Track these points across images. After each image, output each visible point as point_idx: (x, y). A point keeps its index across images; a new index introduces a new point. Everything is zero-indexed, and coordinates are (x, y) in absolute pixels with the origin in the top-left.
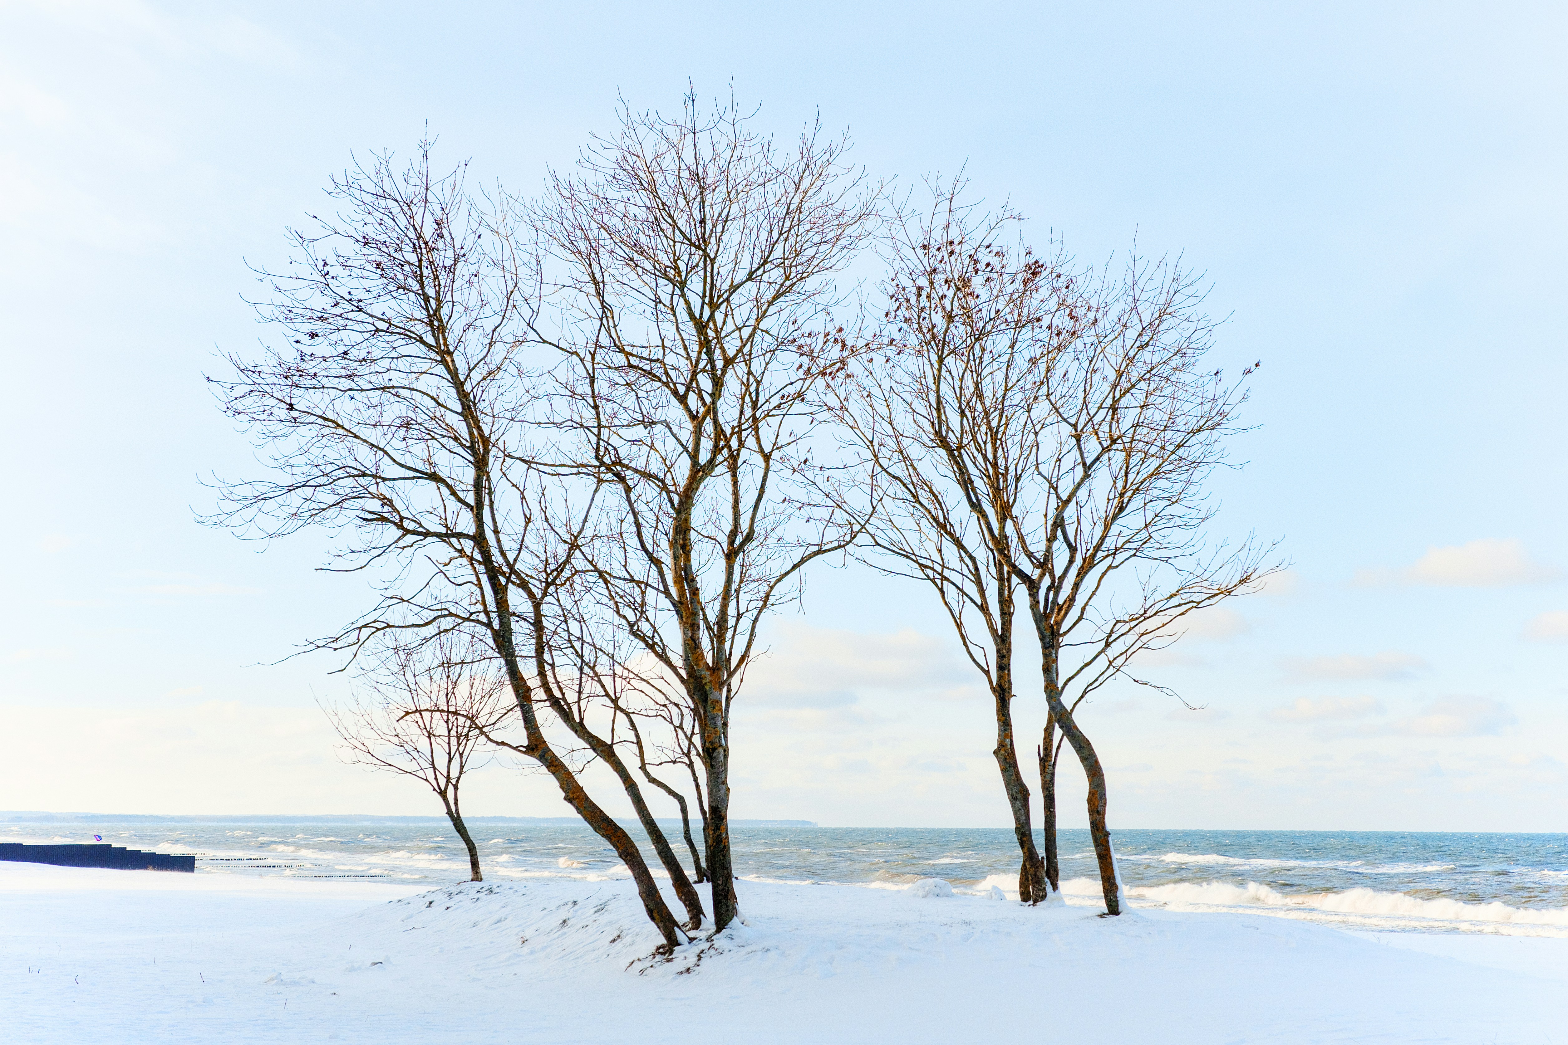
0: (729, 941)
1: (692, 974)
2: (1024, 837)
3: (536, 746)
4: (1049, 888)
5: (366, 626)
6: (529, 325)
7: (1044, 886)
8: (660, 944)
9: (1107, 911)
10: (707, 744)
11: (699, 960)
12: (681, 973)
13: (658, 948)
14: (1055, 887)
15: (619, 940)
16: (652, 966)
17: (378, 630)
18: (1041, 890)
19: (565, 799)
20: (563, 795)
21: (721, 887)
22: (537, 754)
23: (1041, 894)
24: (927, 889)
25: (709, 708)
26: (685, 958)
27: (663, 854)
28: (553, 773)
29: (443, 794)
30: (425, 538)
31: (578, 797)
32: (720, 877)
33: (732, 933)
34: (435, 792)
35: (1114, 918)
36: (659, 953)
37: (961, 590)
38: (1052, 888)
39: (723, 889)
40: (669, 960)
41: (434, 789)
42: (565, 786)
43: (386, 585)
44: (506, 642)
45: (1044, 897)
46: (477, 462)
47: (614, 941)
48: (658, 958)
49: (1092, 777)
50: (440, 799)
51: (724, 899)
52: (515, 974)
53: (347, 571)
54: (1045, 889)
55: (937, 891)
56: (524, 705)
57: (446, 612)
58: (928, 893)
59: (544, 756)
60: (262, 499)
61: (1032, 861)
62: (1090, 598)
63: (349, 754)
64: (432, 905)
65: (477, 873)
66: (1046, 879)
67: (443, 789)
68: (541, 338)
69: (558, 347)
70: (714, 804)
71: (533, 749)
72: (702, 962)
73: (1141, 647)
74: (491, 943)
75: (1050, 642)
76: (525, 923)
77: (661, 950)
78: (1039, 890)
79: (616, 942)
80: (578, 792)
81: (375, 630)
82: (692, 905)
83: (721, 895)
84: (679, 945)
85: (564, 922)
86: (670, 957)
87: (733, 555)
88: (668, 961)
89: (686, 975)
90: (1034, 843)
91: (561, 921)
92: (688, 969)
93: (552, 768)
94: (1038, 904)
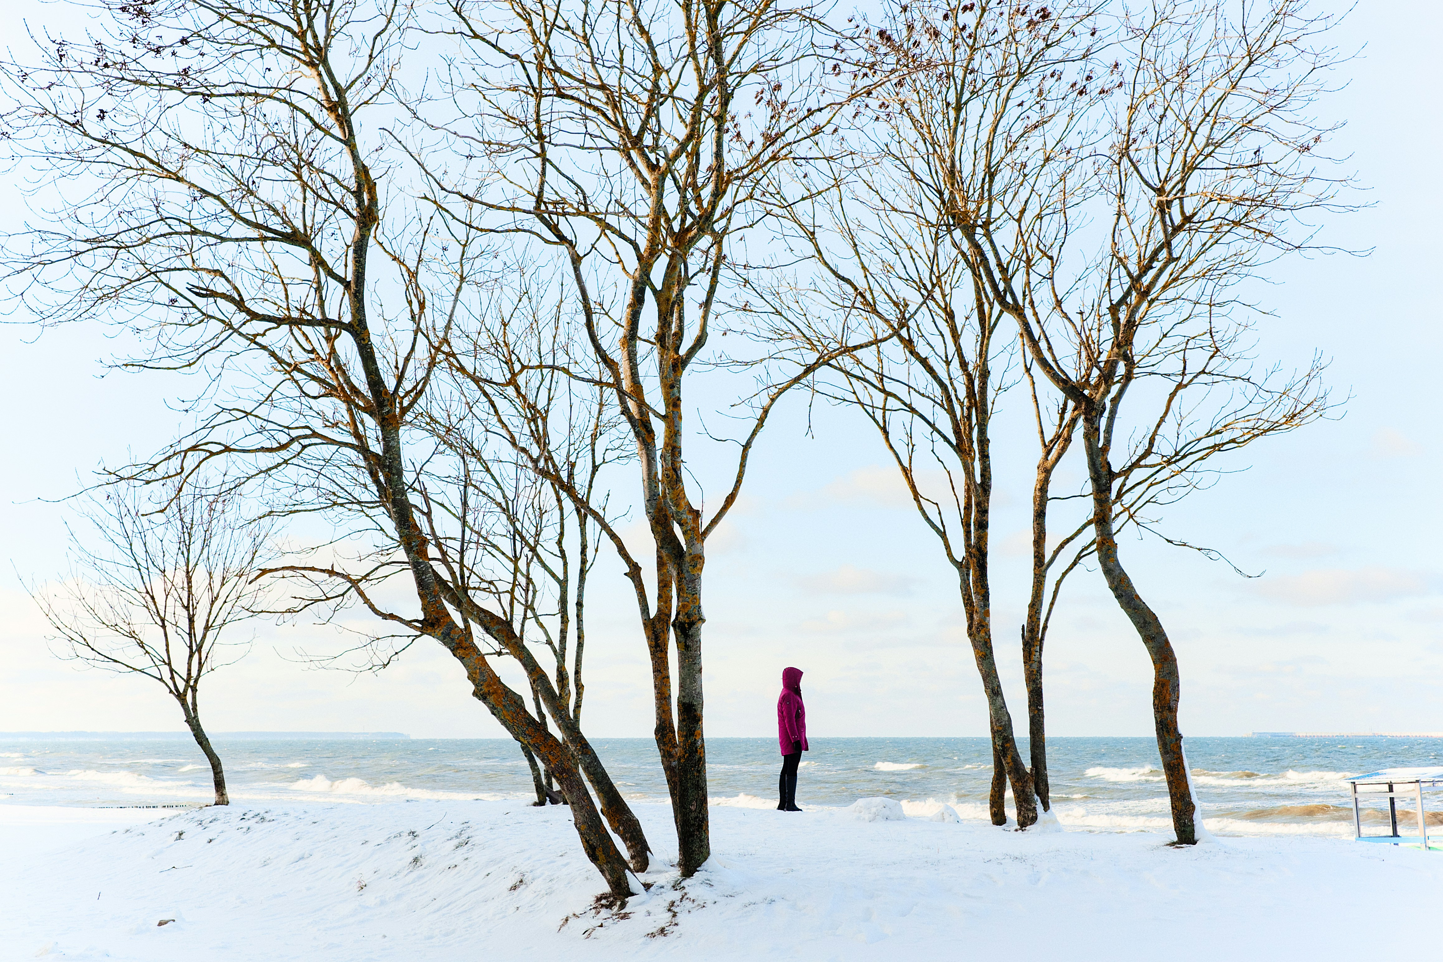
0: (708, 888)
1: (670, 937)
2: (1007, 742)
3: (438, 620)
4: (1040, 807)
5: (194, 448)
6: (455, 10)
7: (1033, 805)
8: (599, 892)
9: (1176, 839)
10: (681, 616)
11: (674, 916)
12: (653, 935)
13: (599, 899)
14: (1046, 807)
15: (523, 887)
16: (601, 926)
17: (212, 454)
18: (1030, 810)
19: (475, 694)
20: (472, 687)
21: (693, 815)
22: (439, 631)
23: (1031, 815)
24: (874, 810)
25: (687, 567)
26: (649, 914)
27: (591, 770)
28: (461, 659)
29: (181, 697)
30: (279, 326)
31: (495, 692)
32: (692, 801)
33: (710, 878)
34: (171, 695)
35: (1187, 848)
36: (602, 906)
37: (932, 425)
38: (1042, 808)
39: (697, 817)
40: (625, 917)
41: (171, 691)
42: (478, 676)
43: (186, 406)
44: (394, 475)
45: (1034, 820)
46: (363, 215)
47: (514, 888)
48: (604, 913)
49: (1162, 663)
50: (177, 703)
51: (698, 830)
52: (385, 936)
53: (169, 368)
54: (1035, 808)
55: (886, 812)
56: (419, 564)
57: (309, 432)
58: (876, 815)
59: (448, 634)
60: (39, 263)
61: (1018, 773)
62: (1158, 426)
63: (64, 647)
64: (183, 837)
65: (222, 795)
66: (1036, 797)
67: (181, 691)
68: (472, 30)
69: (494, 46)
70: (686, 700)
71: (432, 625)
72: (679, 919)
73: (1148, 501)
74: (308, 889)
75: (1106, 483)
76: (347, 861)
77: (603, 902)
78: (1028, 810)
79: (518, 890)
80: (495, 684)
81: (208, 454)
82: (635, 839)
83: (694, 825)
84: (632, 894)
85: (416, 860)
86: (623, 911)
87: (679, 365)
88: (622, 918)
89: (660, 939)
90: (1019, 751)
91: (411, 859)
92: (662, 930)
93: (460, 652)
94: (1027, 828)
